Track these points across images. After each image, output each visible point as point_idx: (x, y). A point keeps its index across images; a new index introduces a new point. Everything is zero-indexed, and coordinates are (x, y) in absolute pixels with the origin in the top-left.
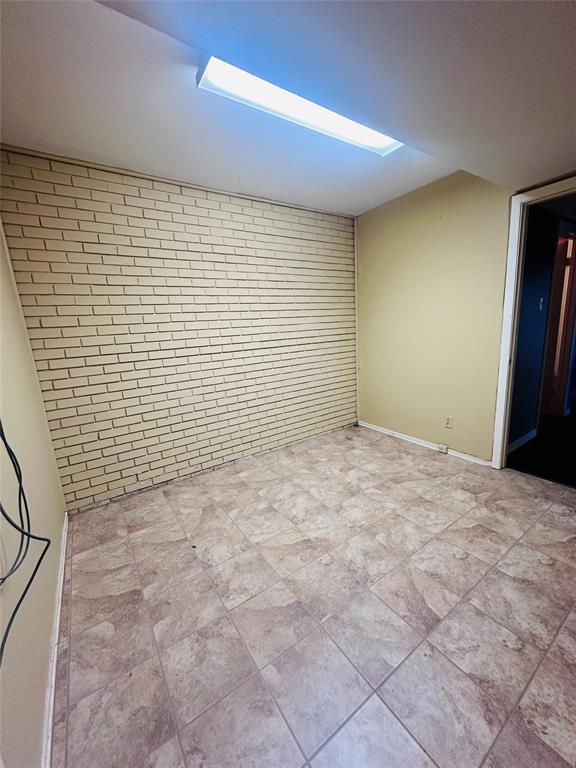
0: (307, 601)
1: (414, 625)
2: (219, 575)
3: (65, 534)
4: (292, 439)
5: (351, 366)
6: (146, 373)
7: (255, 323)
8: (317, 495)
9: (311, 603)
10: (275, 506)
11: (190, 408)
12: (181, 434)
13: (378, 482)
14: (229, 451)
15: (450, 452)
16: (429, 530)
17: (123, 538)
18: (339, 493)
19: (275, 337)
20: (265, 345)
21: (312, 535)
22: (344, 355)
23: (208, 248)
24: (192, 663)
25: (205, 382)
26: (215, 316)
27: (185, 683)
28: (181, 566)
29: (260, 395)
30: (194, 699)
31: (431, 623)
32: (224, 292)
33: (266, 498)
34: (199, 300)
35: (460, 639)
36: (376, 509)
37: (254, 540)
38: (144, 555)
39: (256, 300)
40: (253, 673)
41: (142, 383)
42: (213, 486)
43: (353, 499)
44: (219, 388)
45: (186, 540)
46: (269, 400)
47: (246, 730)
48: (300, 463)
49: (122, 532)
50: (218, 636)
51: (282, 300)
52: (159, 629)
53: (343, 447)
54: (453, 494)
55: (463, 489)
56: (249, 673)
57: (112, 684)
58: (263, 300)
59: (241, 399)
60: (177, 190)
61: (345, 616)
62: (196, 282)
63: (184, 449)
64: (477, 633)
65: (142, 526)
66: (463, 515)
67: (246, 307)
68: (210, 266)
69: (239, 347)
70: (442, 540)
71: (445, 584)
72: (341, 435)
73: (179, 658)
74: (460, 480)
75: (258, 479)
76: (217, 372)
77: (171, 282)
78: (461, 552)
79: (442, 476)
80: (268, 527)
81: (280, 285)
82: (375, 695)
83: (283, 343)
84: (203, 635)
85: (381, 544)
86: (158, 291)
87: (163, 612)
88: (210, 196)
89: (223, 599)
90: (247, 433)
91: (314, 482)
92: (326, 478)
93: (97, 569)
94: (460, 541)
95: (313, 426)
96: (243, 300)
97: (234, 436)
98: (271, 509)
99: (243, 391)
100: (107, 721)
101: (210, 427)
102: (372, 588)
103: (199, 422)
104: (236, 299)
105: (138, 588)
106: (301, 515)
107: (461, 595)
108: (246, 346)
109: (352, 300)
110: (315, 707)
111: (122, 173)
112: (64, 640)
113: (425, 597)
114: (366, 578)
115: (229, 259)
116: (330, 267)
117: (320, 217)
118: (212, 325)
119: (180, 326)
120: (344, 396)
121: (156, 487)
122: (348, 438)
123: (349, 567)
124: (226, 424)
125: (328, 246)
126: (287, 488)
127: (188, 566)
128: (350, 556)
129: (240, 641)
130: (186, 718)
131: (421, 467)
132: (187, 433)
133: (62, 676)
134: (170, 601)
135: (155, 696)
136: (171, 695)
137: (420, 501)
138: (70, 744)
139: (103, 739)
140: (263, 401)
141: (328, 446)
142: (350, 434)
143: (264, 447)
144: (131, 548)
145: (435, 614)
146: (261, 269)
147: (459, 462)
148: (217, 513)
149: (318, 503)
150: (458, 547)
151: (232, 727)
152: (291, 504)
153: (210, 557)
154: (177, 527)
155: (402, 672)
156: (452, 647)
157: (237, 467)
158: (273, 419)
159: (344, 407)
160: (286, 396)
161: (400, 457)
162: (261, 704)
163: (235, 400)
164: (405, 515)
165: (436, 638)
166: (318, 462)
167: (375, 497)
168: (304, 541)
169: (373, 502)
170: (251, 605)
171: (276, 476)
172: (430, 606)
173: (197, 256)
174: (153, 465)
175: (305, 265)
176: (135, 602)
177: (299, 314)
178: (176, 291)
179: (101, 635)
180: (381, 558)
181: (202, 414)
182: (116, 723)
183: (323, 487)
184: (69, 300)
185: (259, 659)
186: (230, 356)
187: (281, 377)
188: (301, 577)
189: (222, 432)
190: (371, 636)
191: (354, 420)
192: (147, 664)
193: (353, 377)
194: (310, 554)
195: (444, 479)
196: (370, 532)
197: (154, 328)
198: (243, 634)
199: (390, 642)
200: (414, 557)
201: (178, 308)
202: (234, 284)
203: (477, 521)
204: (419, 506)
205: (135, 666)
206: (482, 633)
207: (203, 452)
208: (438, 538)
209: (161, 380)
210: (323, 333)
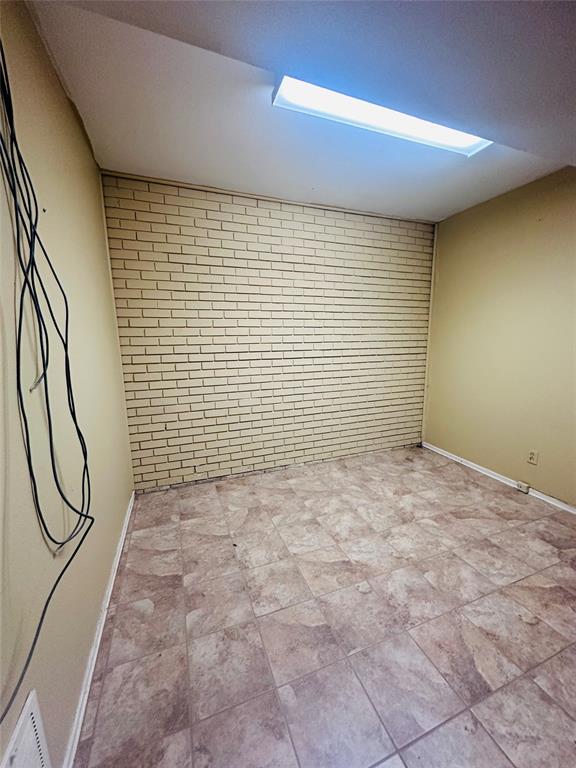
0: (337, 628)
1: (456, 688)
2: (253, 578)
3: (129, 510)
4: (347, 452)
5: (419, 381)
6: (210, 373)
7: (318, 331)
8: (365, 516)
9: (341, 630)
10: (319, 519)
11: (248, 410)
12: (237, 434)
13: (437, 513)
14: (281, 456)
15: (532, 493)
16: (491, 579)
17: (174, 523)
18: (389, 517)
19: (336, 346)
20: (327, 353)
21: (353, 557)
22: (413, 370)
23: (278, 258)
24: (214, 660)
25: (264, 386)
26: (279, 323)
27: (206, 678)
28: (221, 561)
29: (317, 403)
30: (211, 697)
31: (479, 692)
32: (289, 299)
33: (311, 510)
34: (265, 307)
35: (514, 722)
36: (428, 543)
37: (293, 550)
38: (191, 543)
39: (321, 308)
40: (271, 688)
41: (207, 382)
42: (261, 488)
43: (404, 527)
44: (276, 393)
45: (228, 536)
46: (325, 409)
47: (254, 746)
48: (351, 478)
49: (175, 518)
50: (242, 640)
51: (347, 309)
52: (192, 617)
53: (401, 468)
54: (530, 543)
55: (543, 539)
56: (267, 686)
57: (144, 659)
58: (328, 308)
59: (298, 405)
60: (254, 203)
61: (376, 655)
62: (264, 290)
63: (238, 449)
64: (538, 722)
65: (193, 515)
66: (539, 571)
67: (310, 315)
68: (278, 274)
69: (300, 354)
70: (506, 596)
71: (504, 649)
72: (401, 455)
73: (204, 652)
74: (541, 528)
75: (307, 488)
76: (276, 378)
77: (241, 289)
78: (531, 615)
79: (517, 519)
80: (309, 539)
81: (347, 294)
82: (397, 756)
83: (345, 353)
84: (229, 635)
85: (429, 584)
86: (229, 297)
87: (197, 602)
88: (285, 207)
89: (254, 604)
90: (301, 440)
91: (364, 502)
92: (378, 499)
93: (150, 548)
94: (531, 602)
95: (371, 442)
96: (308, 308)
97: (287, 441)
98: (314, 522)
99: (300, 398)
100: (134, 693)
101: (265, 430)
102: (411, 632)
103: (255, 424)
104: (301, 307)
105: (180, 574)
106: (344, 534)
107: (524, 668)
108: (307, 354)
109: (425, 311)
110: (328, 746)
111: (206, 190)
112: (114, 606)
113: (475, 659)
114: (406, 619)
115: (298, 267)
116: (403, 276)
117: (396, 224)
118: (276, 331)
119: (245, 331)
120: (408, 413)
121: (210, 480)
122: (407, 459)
123: (388, 602)
124: (280, 428)
125: (402, 254)
126: (334, 502)
127: (226, 564)
128: (391, 590)
129: (263, 652)
130: (201, 714)
131: (492, 504)
132: (243, 433)
133: (106, 639)
134: (205, 593)
135: (177, 682)
136: (191, 686)
137: (486, 544)
138: (102, 704)
139: (128, 710)
140: (319, 410)
141: (384, 465)
142: (411, 455)
143: (317, 457)
144: (181, 534)
145: (485, 683)
146: (328, 278)
147: (542, 505)
148: (261, 516)
149: (365, 524)
150: (528, 608)
151: (241, 739)
152: (336, 520)
153: (247, 559)
154: (223, 523)
155: (434, 739)
156: (503, 730)
157: (288, 473)
158: (328, 429)
159: (407, 425)
160: (344, 407)
161: (467, 489)
162: (272, 723)
163: (291, 406)
164: (464, 557)
165: (482, 711)
166: (371, 479)
167: (431, 530)
168: (344, 562)
169: (427, 535)
170: (280, 617)
171: (326, 488)
172: (480, 671)
173: (267, 265)
174: (210, 460)
175: (375, 274)
176: (175, 587)
177: (364, 324)
178: (244, 298)
179: (142, 611)
180: (427, 600)
181: (259, 417)
182: (141, 698)
183: (372, 508)
184: (153, 304)
185: (278, 675)
186: (290, 362)
187: (339, 388)
188: (334, 599)
189: (276, 436)
190: (402, 686)
191: (418, 441)
192: (176, 649)
193: (421, 393)
194: (348, 578)
195: (519, 523)
196: (419, 567)
197: (221, 332)
198: (266, 646)
199: (422, 698)
200: (468, 608)
201: (244, 314)
202: (299, 292)
203: (557, 582)
204: (482, 549)
205: (165, 648)
206: (546, 724)
207: (256, 453)
208: (501, 592)
209: (224, 381)
210: (389, 344)
